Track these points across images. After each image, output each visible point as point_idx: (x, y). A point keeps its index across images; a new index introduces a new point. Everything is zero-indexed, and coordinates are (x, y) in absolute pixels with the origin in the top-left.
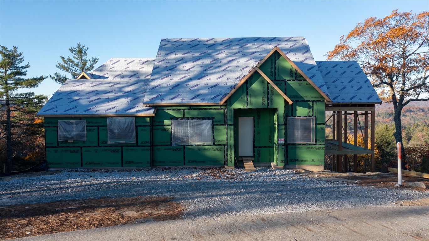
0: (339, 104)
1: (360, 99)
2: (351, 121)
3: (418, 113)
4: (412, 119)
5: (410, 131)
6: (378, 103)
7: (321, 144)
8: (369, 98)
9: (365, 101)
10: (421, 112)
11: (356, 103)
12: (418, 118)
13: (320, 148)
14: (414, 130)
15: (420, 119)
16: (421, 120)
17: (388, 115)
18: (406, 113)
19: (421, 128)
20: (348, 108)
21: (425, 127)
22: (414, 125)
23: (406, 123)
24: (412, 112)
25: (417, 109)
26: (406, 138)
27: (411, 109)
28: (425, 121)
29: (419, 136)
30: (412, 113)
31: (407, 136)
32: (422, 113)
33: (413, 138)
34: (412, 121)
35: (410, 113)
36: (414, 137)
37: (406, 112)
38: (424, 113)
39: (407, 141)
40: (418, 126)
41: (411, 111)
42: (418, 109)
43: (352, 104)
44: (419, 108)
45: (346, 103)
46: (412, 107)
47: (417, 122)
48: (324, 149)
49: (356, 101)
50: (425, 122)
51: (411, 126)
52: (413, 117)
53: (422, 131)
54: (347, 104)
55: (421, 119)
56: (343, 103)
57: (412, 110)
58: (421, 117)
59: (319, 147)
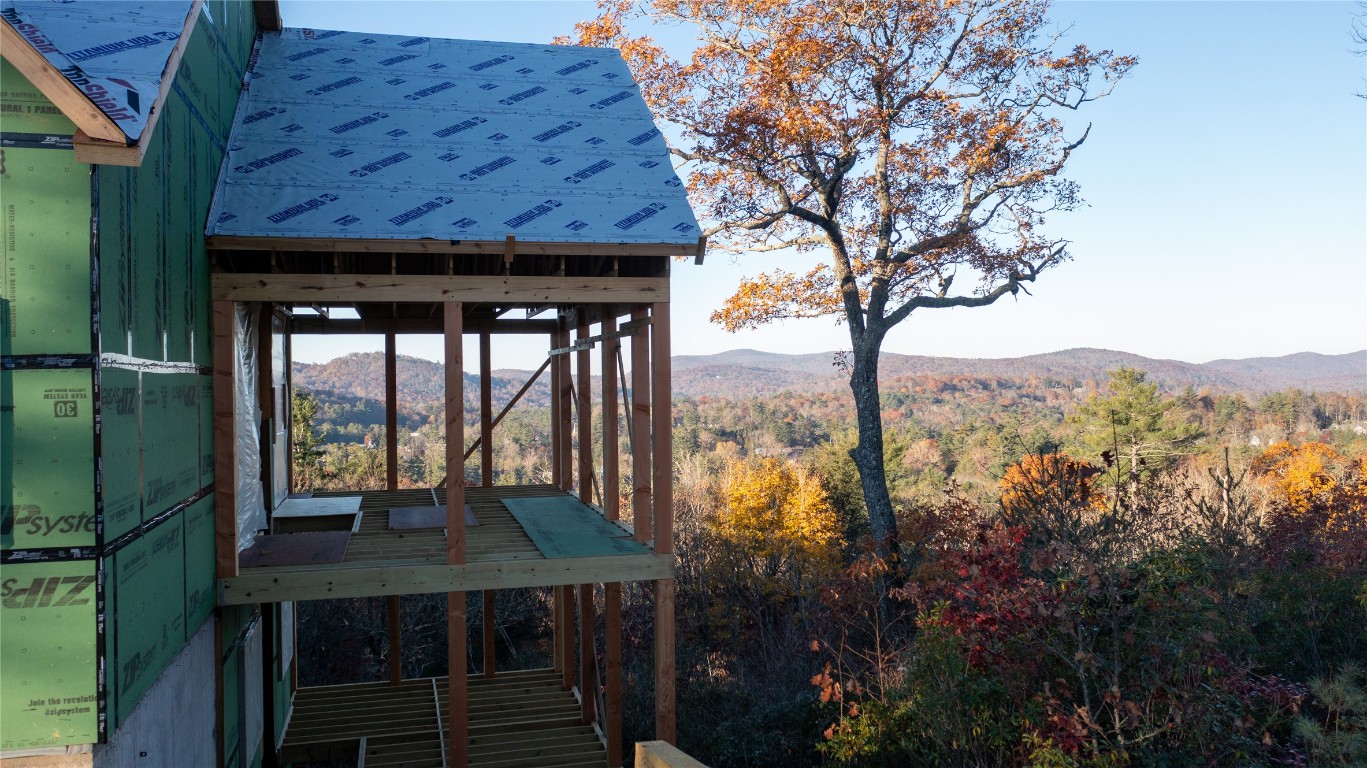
0: (432, 249)
1: (576, 226)
2: (794, 421)
3: (973, 393)
4: (958, 411)
5: (951, 446)
6: (683, 250)
7: (52, 554)
8: (629, 222)
9: (602, 234)
10: (980, 391)
11: (542, 245)
12: (972, 407)
13: (50, 590)
14: (962, 441)
15: (978, 411)
16: (982, 414)
17: (896, 401)
18: (944, 395)
19: (979, 435)
20: (502, 278)
21: (991, 433)
22: (963, 427)
23: (944, 423)
24: (959, 390)
25: (969, 382)
26: (943, 468)
27: (955, 382)
28: (992, 415)
29: (975, 458)
30: (957, 394)
31: (943, 461)
32: (983, 394)
33: (960, 467)
34: (959, 417)
35: (953, 394)
36: (962, 461)
37: (942, 390)
38: (987, 393)
39: (945, 474)
40: (973, 429)
41: (954, 388)
42: (972, 382)
43: (521, 251)
44: (977, 381)
45: (478, 244)
46: (957, 376)
47: (970, 419)
48: (90, 592)
49: (548, 233)
50: (992, 419)
51: (956, 431)
52: (959, 405)
53: (983, 443)
54: (488, 251)
55: (981, 410)
56: (454, 243)
57: (959, 384)
58: (980, 405)
59: (38, 583)
